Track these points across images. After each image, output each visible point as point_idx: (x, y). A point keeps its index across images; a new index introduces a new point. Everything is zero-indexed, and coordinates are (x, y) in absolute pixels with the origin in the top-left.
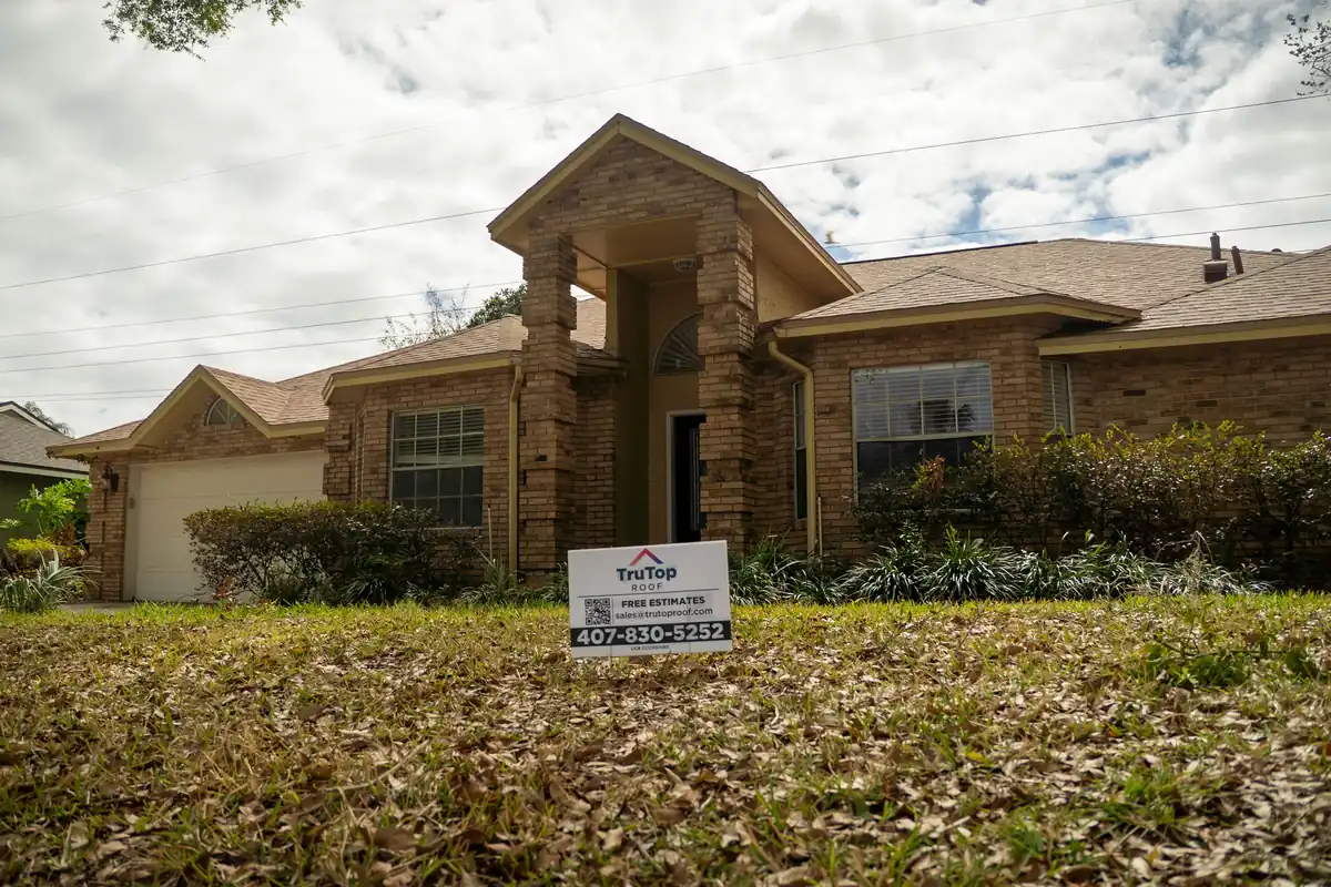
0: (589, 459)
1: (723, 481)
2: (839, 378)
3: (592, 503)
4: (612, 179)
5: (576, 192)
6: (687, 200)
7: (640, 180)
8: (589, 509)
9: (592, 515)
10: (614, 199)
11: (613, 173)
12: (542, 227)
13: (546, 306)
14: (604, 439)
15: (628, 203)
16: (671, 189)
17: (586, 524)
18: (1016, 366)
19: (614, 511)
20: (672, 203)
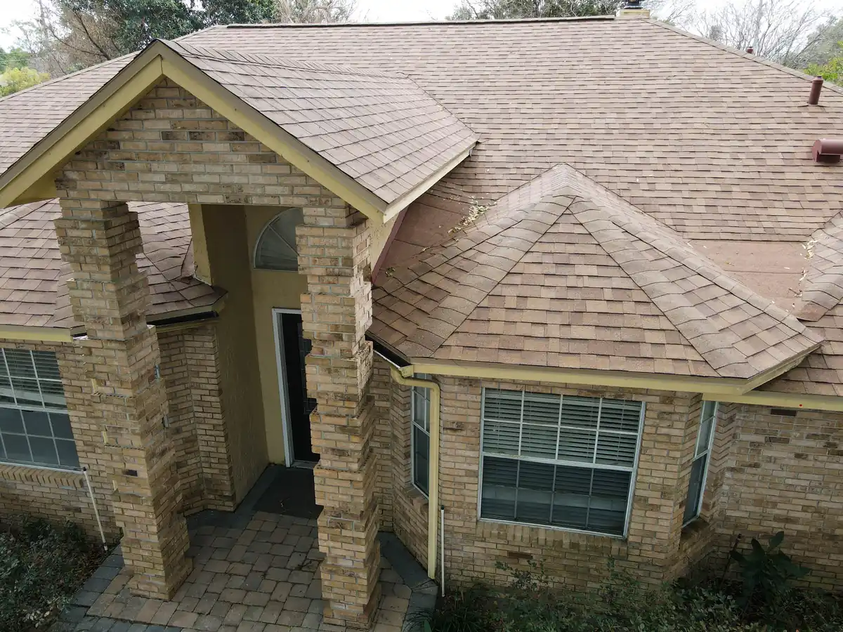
0: (194, 391)
1: (343, 528)
2: (469, 397)
3: (203, 432)
4: (167, 136)
5: (115, 145)
6: (279, 190)
7: (208, 147)
8: (199, 437)
9: (204, 443)
10: (173, 168)
11: (166, 126)
12: (74, 188)
13: (102, 304)
14: (208, 375)
15: (196, 178)
16: (256, 168)
17: (198, 451)
18: (676, 417)
19: (226, 440)
20: (259, 191)
